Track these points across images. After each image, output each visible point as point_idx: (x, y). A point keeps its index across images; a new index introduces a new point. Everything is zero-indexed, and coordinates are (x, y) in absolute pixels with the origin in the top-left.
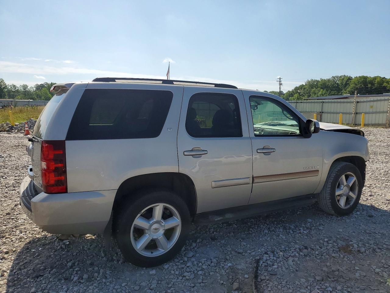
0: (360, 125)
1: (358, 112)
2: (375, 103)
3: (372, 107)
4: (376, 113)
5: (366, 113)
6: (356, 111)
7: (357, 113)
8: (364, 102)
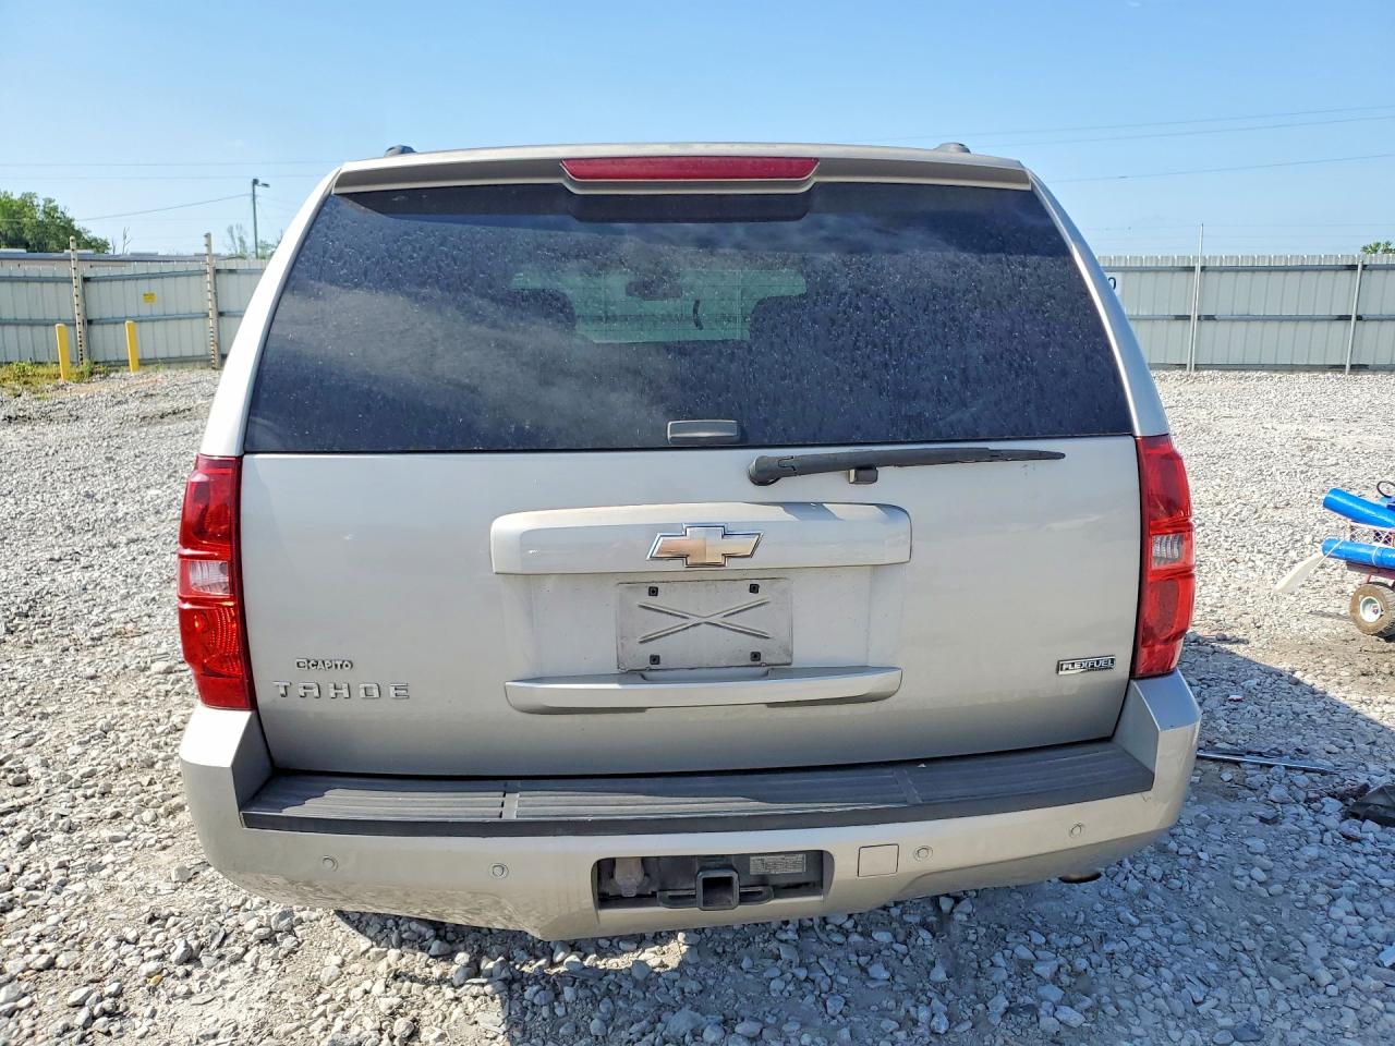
0: (126, 363)
1: (94, 315)
2: (155, 283)
3: (149, 297)
4: (165, 318)
5: (139, 320)
6: (86, 315)
7: (90, 322)
8: (110, 279)
